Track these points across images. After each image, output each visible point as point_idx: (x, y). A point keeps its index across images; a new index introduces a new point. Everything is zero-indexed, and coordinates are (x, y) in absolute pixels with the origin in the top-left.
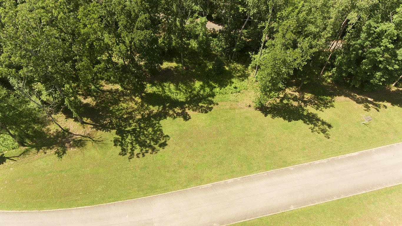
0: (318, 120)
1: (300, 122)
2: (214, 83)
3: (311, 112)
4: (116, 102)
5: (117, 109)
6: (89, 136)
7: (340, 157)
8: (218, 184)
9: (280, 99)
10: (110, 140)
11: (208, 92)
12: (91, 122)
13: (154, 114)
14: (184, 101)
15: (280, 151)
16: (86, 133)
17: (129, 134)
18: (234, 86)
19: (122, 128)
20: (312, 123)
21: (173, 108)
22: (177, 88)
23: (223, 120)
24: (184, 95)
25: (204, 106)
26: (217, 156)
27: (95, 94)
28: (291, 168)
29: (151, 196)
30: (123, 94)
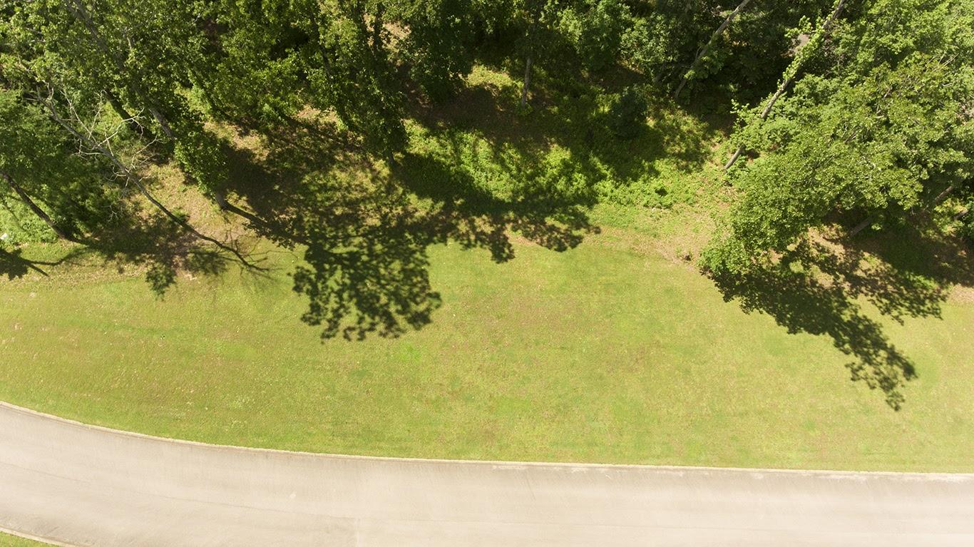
0: (879, 344)
1: (825, 340)
2: (604, 161)
3: (865, 317)
4: (323, 163)
5: (320, 185)
6: (236, 249)
7: (908, 476)
8: (545, 468)
9: (781, 256)
10: (287, 271)
11: (578, 189)
12: (246, 208)
13: (415, 220)
14: (506, 201)
15: (741, 415)
16: (229, 236)
17: (339, 267)
18: (659, 188)
19: (323, 243)
20: (859, 352)
21: (471, 214)
22: (496, 157)
23: (600, 284)
24: (511, 183)
25: (559, 228)
26: (559, 387)
27: (270, 126)
28: (756, 475)
29: (362, 457)
30: (343, 143)
